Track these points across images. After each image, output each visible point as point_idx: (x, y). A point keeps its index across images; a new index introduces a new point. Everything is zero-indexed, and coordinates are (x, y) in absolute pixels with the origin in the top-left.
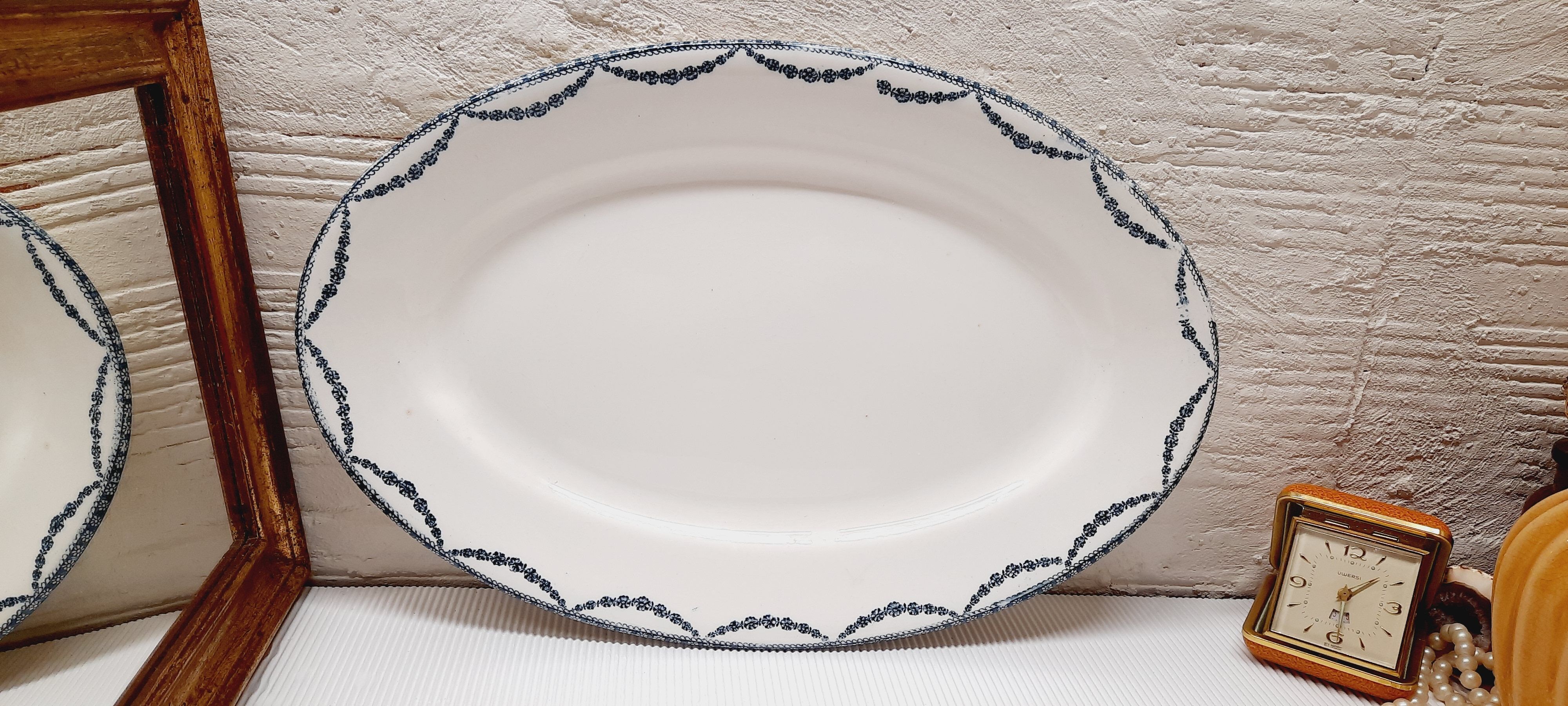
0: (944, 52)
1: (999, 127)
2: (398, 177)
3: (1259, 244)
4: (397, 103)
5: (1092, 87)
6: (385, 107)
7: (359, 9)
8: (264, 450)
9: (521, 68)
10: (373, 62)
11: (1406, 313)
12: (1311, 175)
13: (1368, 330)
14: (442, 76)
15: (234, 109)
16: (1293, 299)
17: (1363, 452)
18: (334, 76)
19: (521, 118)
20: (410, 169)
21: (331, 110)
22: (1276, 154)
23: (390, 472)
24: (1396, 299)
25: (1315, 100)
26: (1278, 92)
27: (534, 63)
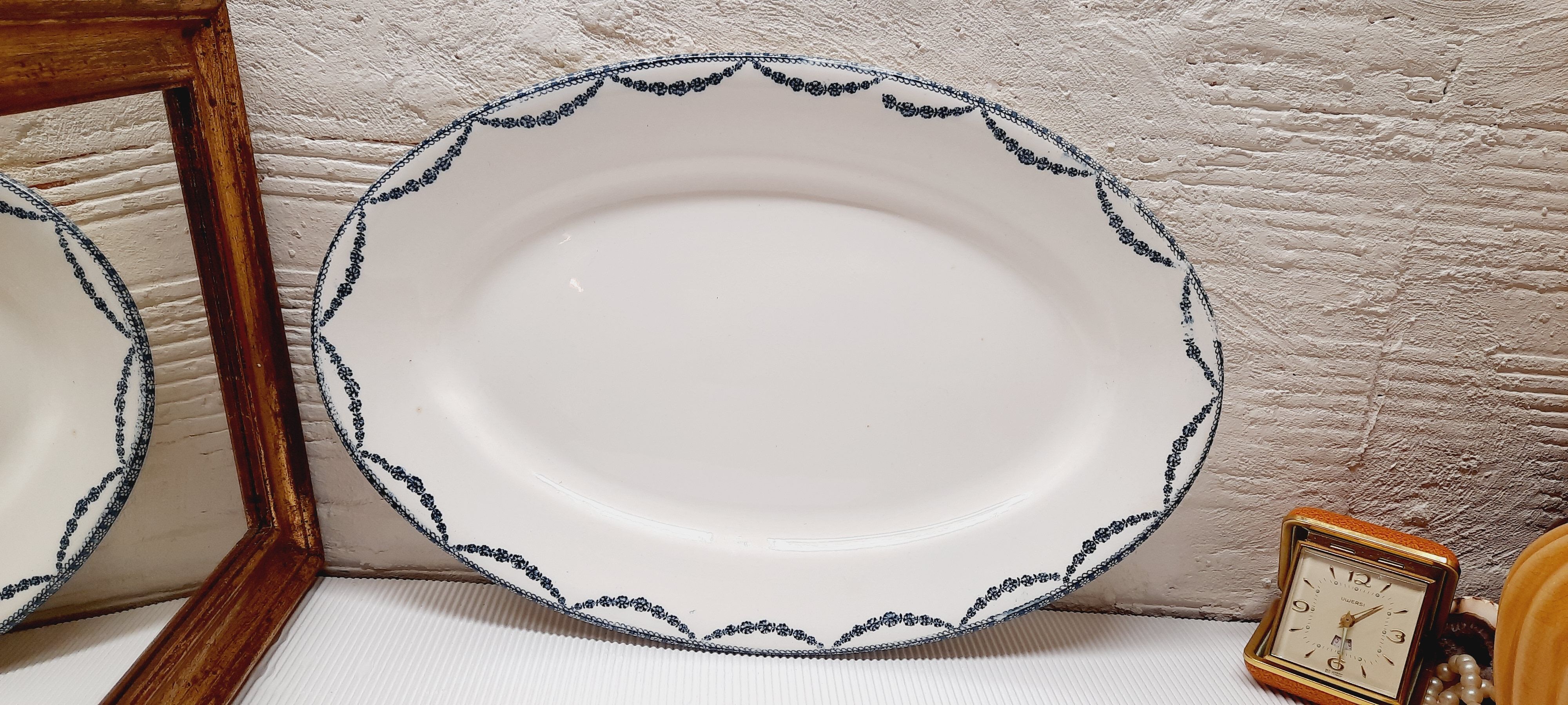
0: (952, 68)
1: (1004, 143)
2: (413, 181)
3: (1271, 264)
4: (415, 110)
5: (1101, 105)
6: (404, 113)
7: (381, 18)
8: (281, 442)
9: (535, 77)
10: (393, 70)
11: (1422, 338)
12: (1324, 196)
13: (1383, 354)
14: (459, 84)
15: (260, 113)
16: (1304, 321)
17: (1376, 477)
18: (356, 83)
19: (533, 126)
20: (425, 173)
21: (352, 115)
22: (1289, 175)
23: (398, 468)
24: (1412, 323)
25: (1329, 121)
26: (1291, 112)
27: (547, 73)
